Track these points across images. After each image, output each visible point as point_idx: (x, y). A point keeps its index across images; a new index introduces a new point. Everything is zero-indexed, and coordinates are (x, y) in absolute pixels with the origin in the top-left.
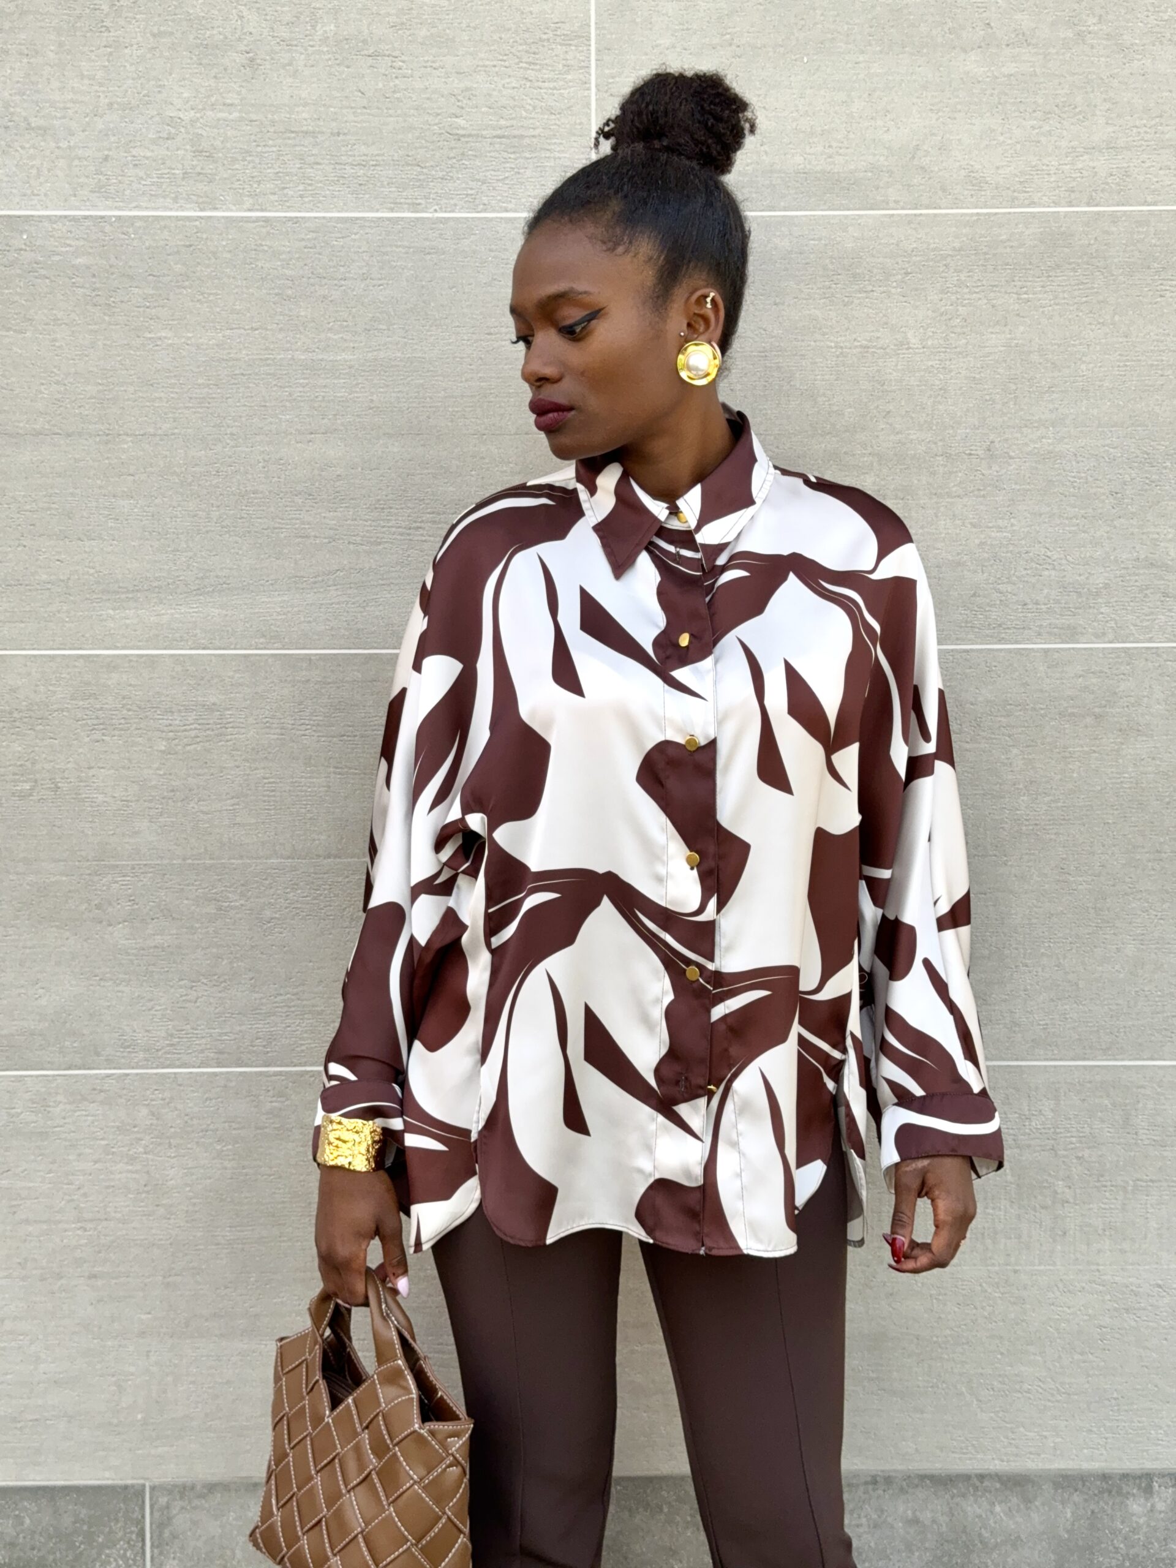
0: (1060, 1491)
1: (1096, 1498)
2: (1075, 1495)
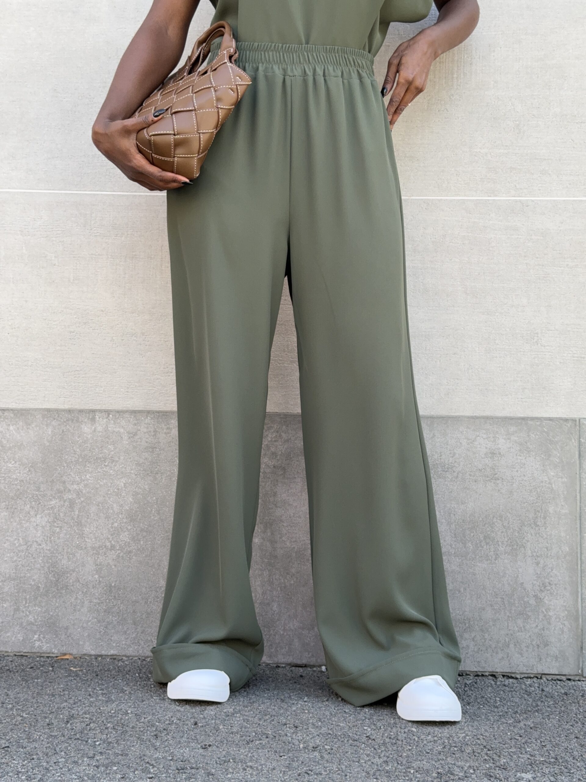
0: (46, 419)
1: (65, 424)
2: (54, 422)
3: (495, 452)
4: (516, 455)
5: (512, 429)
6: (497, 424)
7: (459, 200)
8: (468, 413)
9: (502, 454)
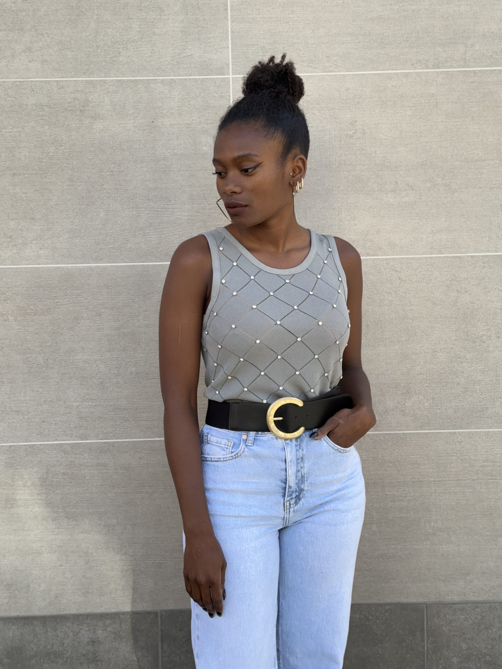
3: (95, 640)
4: (112, 642)
5: (108, 622)
6: (96, 619)
7: (58, 444)
8: (74, 612)
9: (100, 641)
